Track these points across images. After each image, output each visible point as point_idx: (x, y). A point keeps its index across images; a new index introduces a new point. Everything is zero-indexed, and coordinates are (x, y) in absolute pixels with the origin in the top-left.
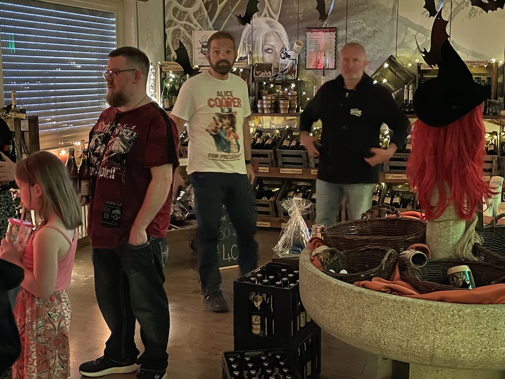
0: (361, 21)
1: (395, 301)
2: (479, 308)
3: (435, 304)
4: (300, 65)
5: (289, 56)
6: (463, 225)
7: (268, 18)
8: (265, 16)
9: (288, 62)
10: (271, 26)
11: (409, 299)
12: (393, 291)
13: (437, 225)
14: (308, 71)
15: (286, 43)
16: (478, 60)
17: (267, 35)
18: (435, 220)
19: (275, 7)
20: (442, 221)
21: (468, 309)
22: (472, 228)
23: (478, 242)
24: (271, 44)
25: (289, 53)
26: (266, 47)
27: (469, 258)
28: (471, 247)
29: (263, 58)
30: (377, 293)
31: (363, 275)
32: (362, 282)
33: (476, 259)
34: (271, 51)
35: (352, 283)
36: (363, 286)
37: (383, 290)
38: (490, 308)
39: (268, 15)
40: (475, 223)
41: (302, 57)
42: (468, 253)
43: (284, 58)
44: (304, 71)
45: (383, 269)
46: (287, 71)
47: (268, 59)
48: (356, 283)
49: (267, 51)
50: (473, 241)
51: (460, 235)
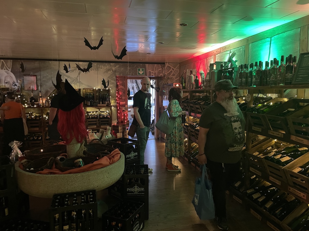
0: (46, 73)
1: (52, 177)
2: (83, 174)
3: (67, 175)
4: (22, 89)
5: (16, 85)
6: (79, 144)
7: (6, 70)
8: (5, 69)
9: (16, 88)
10: (8, 74)
11: (58, 175)
12: (51, 173)
13: (70, 146)
14: (25, 91)
15: (15, 80)
16: (90, 88)
17: (6, 77)
18: (69, 144)
19: (9, 66)
20: (72, 144)
21: (79, 175)
22: (83, 145)
23: (85, 150)
24: (8, 80)
25: (16, 84)
26: (6, 81)
27: (82, 156)
28: (83, 152)
29: (5, 86)
30: (45, 175)
31: (39, 169)
32: (39, 172)
33: (84, 156)
34: (8, 83)
35: (35, 173)
36: (40, 173)
37: (48, 173)
38: (87, 173)
39: (6, 69)
40: (84, 143)
41: (22, 85)
42: (81, 154)
43: (14, 86)
44: (24, 91)
45: (48, 165)
46: (16, 91)
47: (7, 86)
48: (37, 172)
49: (6, 83)
50: (83, 150)
51: (78, 149)
